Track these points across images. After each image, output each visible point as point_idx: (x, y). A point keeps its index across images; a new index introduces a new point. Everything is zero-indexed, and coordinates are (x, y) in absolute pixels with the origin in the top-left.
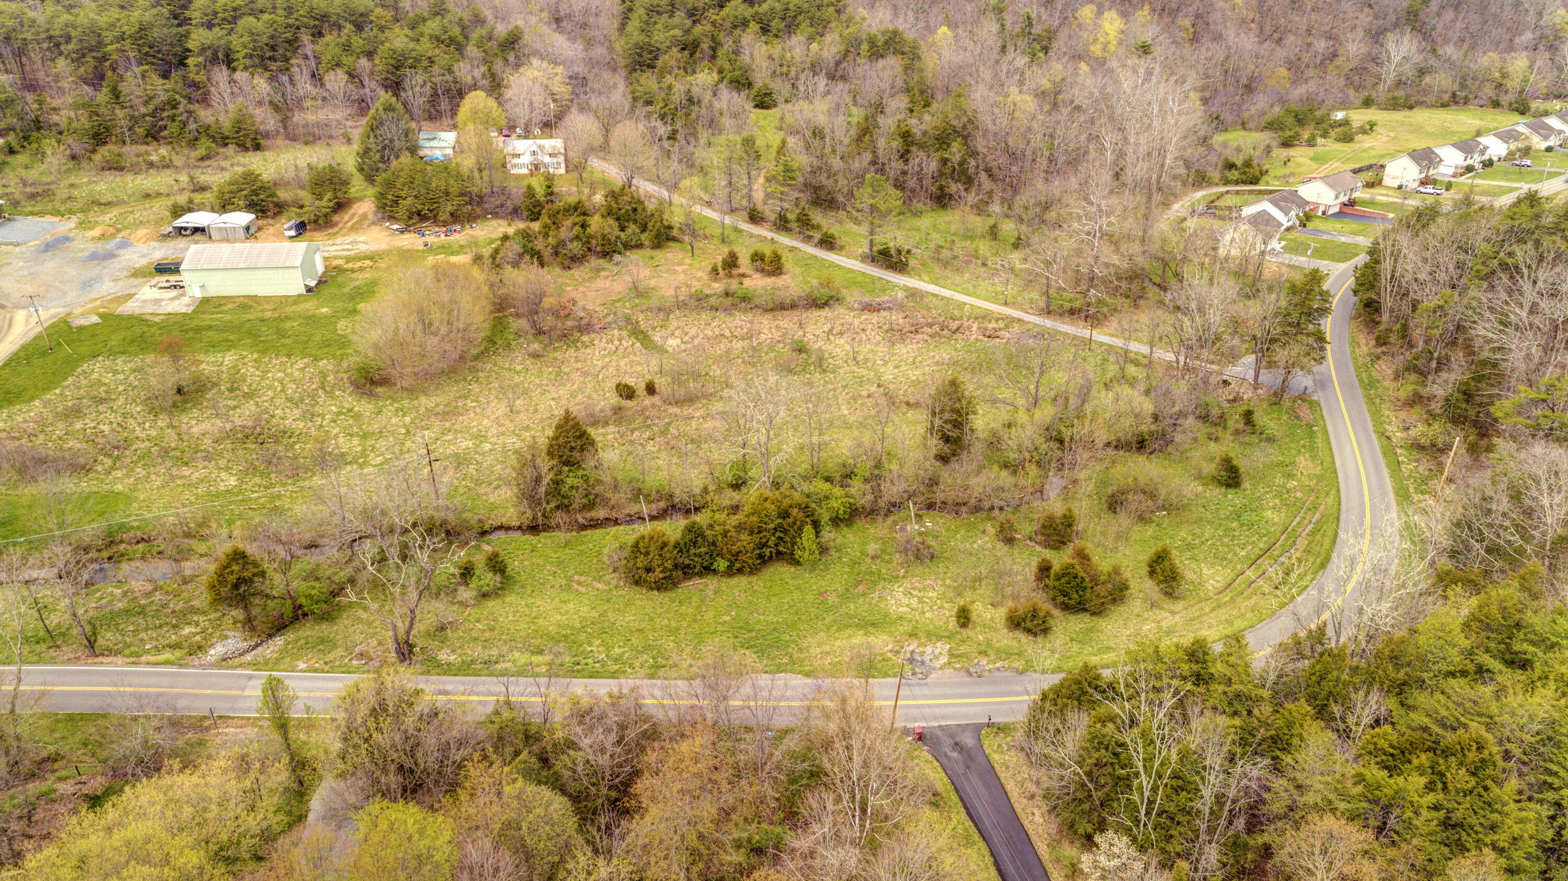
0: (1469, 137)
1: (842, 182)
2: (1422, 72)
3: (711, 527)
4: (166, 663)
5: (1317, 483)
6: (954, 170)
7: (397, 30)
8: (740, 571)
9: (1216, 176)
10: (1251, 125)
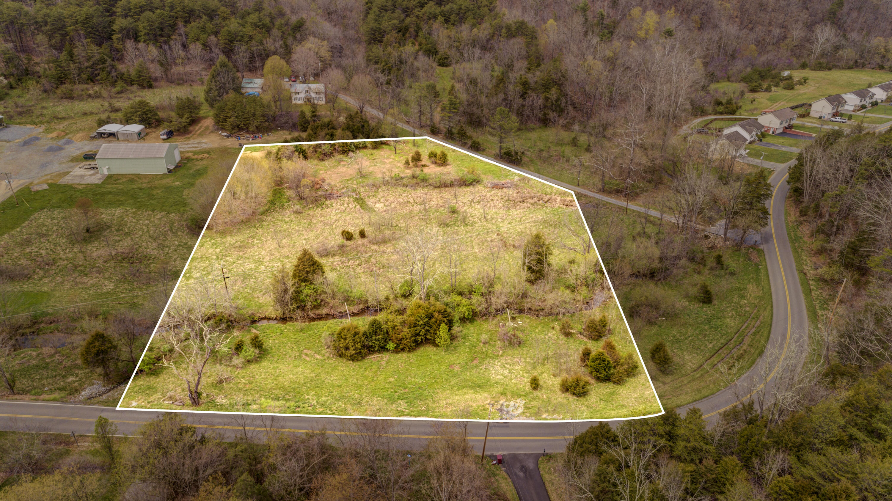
0: (864, 87)
1: (486, 111)
2: (837, 48)
3: (386, 323)
4: (54, 400)
5: (759, 302)
6: (552, 105)
7: (233, 20)
8: (403, 350)
9: (710, 109)
10: (733, 79)
